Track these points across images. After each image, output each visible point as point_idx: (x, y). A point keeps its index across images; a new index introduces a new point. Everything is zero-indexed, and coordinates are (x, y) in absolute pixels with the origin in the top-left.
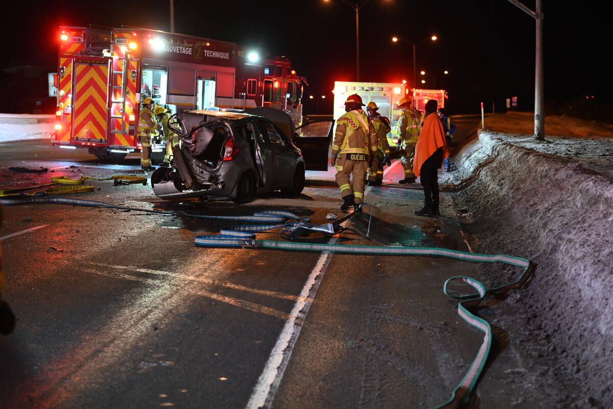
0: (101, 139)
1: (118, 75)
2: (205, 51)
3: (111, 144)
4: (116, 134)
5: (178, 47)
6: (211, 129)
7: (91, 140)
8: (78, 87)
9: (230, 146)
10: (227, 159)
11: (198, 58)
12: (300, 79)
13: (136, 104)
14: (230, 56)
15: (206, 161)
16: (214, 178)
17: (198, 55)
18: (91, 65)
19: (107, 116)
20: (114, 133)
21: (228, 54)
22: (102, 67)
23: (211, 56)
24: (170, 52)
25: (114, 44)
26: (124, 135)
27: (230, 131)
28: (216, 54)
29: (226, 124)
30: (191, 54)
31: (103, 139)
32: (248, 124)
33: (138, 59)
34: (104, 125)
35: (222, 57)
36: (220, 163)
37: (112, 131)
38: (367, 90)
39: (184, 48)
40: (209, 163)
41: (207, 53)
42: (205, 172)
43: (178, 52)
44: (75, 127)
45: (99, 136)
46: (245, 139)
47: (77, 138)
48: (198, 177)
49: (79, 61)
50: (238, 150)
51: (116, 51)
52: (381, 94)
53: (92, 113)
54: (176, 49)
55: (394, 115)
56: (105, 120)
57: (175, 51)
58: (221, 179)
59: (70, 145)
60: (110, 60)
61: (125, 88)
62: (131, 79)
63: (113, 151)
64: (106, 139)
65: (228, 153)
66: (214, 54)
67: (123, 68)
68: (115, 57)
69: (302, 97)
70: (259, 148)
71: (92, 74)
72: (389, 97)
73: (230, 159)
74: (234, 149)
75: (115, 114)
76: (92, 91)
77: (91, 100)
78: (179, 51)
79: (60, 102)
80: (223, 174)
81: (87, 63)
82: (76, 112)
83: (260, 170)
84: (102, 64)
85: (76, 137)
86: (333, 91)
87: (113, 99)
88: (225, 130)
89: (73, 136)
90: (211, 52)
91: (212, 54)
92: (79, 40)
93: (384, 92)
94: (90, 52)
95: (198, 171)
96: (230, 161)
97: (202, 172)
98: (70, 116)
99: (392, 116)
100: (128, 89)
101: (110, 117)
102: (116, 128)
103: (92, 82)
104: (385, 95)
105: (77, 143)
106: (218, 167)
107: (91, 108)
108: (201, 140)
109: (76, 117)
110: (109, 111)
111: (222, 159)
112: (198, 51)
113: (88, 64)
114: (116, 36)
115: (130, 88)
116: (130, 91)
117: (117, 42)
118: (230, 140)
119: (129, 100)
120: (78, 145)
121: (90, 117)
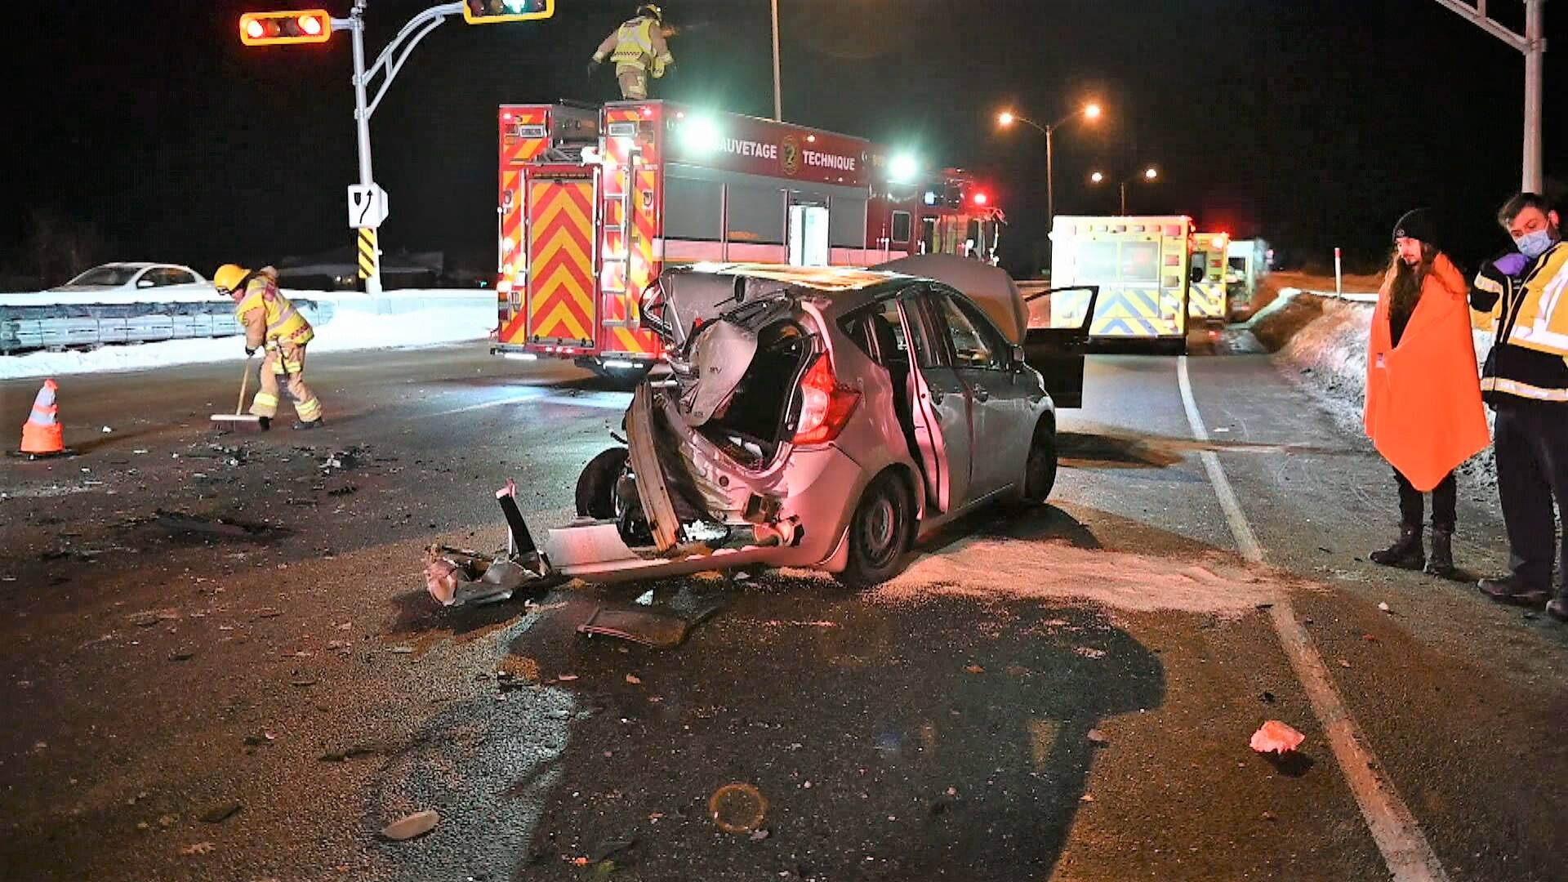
0: (583, 340)
1: (616, 202)
2: (806, 153)
3: (604, 350)
4: (614, 328)
5: (745, 143)
6: (750, 329)
7: (564, 341)
8: (536, 233)
9: (821, 386)
10: (810, 437)
11: (789, 166)
12: (992, 211)
13: (654, 262)
14: (858, 164)
15: (738, 441)
16: (763, 506)
17: (789, 161)
18: (558, 181)
19: (594, 289)
20: (611, 327)
21: (853, 160)
22: (582, 187)
23: (818, 163)
24: (728, 152)
25: (606, 135)
26: (631, 330)
27: (819, 335)
28: (829, 161)
29: (806, 306)
30: (775, 157)
31: (587, 338)
32: (889, 304)
33: (656, 167)
34: (590, 311)
35: (840, 167)
36: (784, 448)
37: (605, 322)
38: (1115, 232)
39: (759, 145)
40: (751, 447)
41: (811, 157)
42: (734, 481)
43: (747, 153)
44: (532, 315)
45: (579, 333)
46: (875, 359)
47: (537, 337)
48: (710, 498)
49: (537, 175)
50: (851, 399)
51: (611, 152)
52: (1142, 238)
53: (566, 284)
54: (743, 147)
55: (1166, 277)
56: (591, 299)
57: (739, 152)
58: (788, 507)
59: (524, 351)
60: (596, 171)
61: (629, 229)
62: (642, 208)
63: (608, 364)
64: (594, 339)
65: (812, 411)
66: (823, 160)
67: (625, 184)
68: (610, 165)
69: (995, 245)
70: (924, 388)
71: (563, 200)
72: (1156, 243)
73: (823, 432)
74: (835, 394)
75: (612, 285)
76: (563, 239)
77: (562, 257)
78: (750, 151)
79: (504, 263)
80: (793, 492)
81: (551, 178)
82: (532, 284)
83: (930, 463)
84: (581, 178)
85: (534, 335)
86: (1050, 235)
87: (606, 253)
88: (801, 330)
89: (528, 335)
90: (818, 155)
91: (819, 159)
92: (538, 131)
93: (1147, 233)
94: (560, 156)
95: (710, 476)
96: (820, 442)
97: (724, 481)
98: (521, 293)
99: (1163, 279)
100: (636, 232)
101: (600, 294)
102: (615, 315)
103: (562, 218)
104: (1149, 239)
105: (537, 348)
106: (777, 465)
107: (562, 275)
108: (713, 370)
109: (533, 296)
110: (598, 280)
111: (789, 436)
112: (790, 152)
113: (553, 181)
114: (610, 118)
115: (641, 230)
116: (642, 236)
117: (613, 132)
118: (821, 363)
119: (641, 255)
120: (540, 352)
121: (562, 293)
